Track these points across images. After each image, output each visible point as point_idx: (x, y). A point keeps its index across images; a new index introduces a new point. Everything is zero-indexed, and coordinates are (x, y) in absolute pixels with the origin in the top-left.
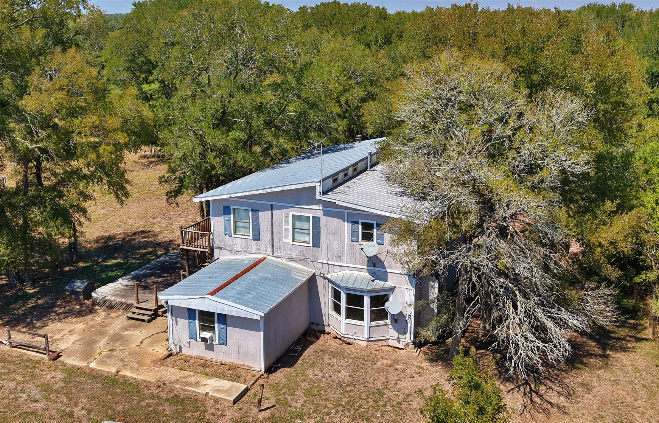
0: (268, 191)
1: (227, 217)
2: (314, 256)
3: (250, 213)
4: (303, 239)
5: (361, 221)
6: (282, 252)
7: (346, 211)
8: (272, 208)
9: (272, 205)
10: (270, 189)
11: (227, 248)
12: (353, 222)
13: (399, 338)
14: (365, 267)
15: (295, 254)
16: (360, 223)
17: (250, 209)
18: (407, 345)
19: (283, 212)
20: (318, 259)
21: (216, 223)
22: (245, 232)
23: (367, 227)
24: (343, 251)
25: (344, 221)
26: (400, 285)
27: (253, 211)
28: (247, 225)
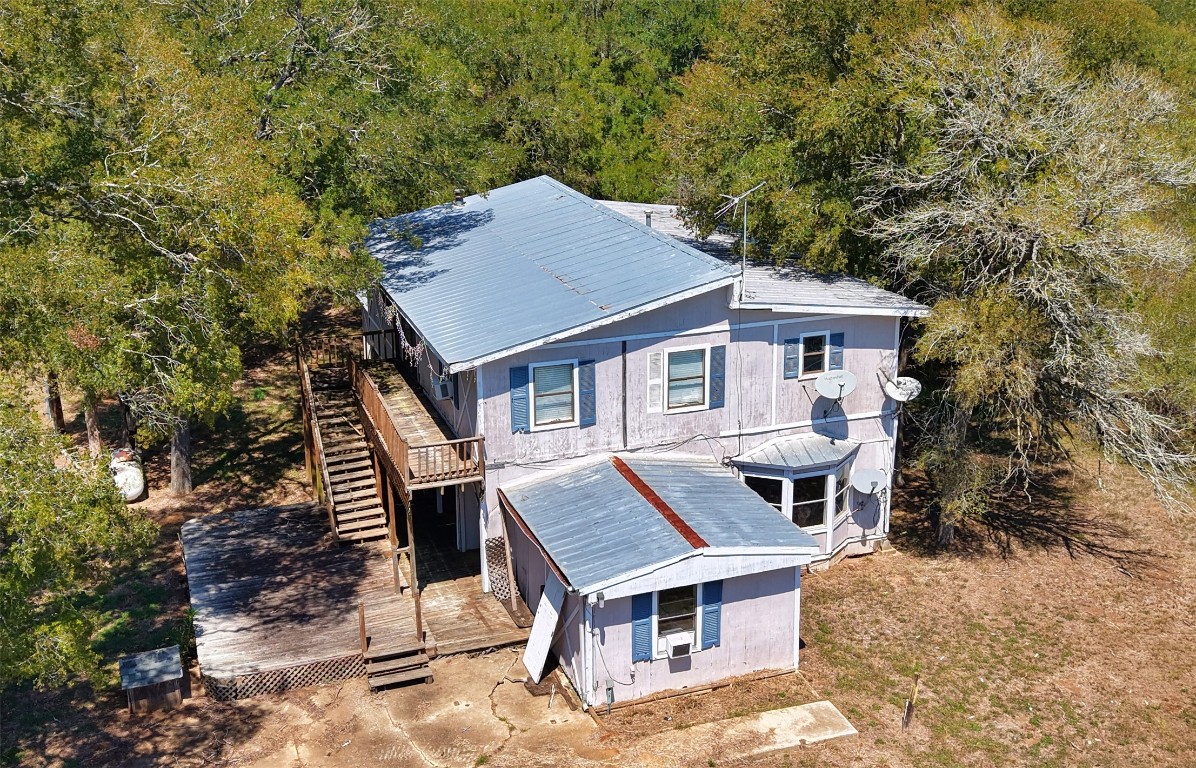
0: (634, 312)
1: (519, 393)
2: (711, 427)
3: (576, 371)
4: (687, 398)
5: (802, 336)
6: (645, 435)
7: (776, 323)
8: (624, 349)
9: (624, 343)
10: (638, 309)
11: (519, 461)
12: (788, 342)
13: (864, 536)
14: (810, 422)
15: (673, 433)
16: (801, 340)
17: (575, 361)
18: (878, 544)
19: (648, 352)
20: (719, 430)
21: (490, 412)
22: (560, 414)
23: (815, 344)
24: (769, 400)
25: (771, 344)
26: (869, 438)
27: (581, 364)
28: (566, 398)
